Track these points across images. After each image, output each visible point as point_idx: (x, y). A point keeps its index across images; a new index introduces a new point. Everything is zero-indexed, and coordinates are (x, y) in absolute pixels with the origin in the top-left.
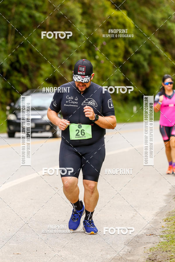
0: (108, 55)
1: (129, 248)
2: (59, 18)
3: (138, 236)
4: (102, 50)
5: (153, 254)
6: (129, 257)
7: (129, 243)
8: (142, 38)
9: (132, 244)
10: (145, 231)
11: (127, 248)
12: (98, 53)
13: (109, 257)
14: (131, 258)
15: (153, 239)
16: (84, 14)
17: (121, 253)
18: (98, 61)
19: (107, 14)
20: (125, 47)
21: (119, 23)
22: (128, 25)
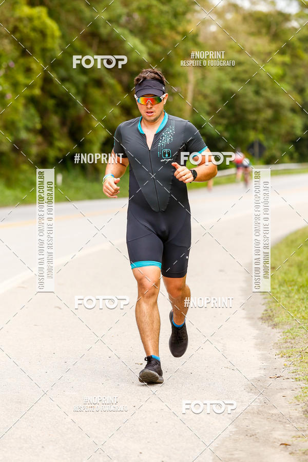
0: (15, 86)
18: (1, 96)
20: (45, 72)
21: (34, 29)
22: (49, 32)
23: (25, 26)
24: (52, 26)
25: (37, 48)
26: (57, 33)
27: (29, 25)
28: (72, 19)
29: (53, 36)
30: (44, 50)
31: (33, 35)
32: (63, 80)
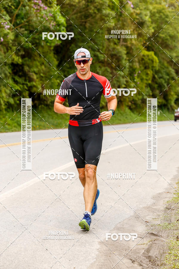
0: (142, 80)
1: (154, 201)
2: (112, 56)
3: (160, 194)
4: (138, 76)
5: (169, 205)
6: (154, 206)
7: (154, 198)
8: (163, 69)
9: (156, 198)
10: (164, 190)
11: (153, 201)
12: (136, 78)
13: (141, 206)
14: (155, 207)
15: (169, 195)
16: (128, 53)
17: (149, 204)
18: (136, 83)
19: (142, 54)
20: (153, 74)
21: (149, 59)
22: (154, 61)
23: (146, 58)
24: (155, 58)
25: (150, 66)
26: (158, 61)
27: (147, 58)
28: (163, 56)
29: (156, 62)
30: (153, 67)
31: (149, 61)
32: (160, 78)
